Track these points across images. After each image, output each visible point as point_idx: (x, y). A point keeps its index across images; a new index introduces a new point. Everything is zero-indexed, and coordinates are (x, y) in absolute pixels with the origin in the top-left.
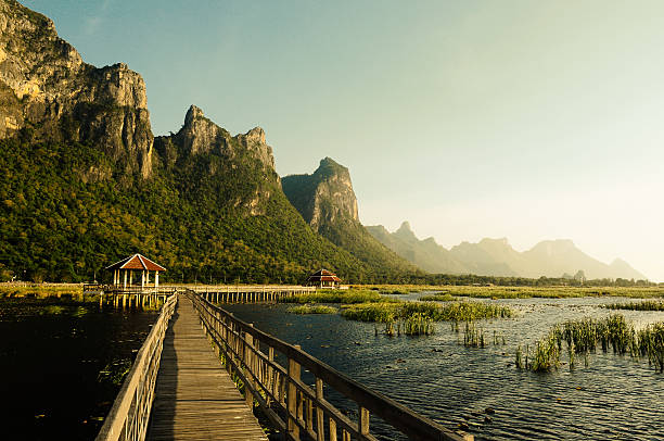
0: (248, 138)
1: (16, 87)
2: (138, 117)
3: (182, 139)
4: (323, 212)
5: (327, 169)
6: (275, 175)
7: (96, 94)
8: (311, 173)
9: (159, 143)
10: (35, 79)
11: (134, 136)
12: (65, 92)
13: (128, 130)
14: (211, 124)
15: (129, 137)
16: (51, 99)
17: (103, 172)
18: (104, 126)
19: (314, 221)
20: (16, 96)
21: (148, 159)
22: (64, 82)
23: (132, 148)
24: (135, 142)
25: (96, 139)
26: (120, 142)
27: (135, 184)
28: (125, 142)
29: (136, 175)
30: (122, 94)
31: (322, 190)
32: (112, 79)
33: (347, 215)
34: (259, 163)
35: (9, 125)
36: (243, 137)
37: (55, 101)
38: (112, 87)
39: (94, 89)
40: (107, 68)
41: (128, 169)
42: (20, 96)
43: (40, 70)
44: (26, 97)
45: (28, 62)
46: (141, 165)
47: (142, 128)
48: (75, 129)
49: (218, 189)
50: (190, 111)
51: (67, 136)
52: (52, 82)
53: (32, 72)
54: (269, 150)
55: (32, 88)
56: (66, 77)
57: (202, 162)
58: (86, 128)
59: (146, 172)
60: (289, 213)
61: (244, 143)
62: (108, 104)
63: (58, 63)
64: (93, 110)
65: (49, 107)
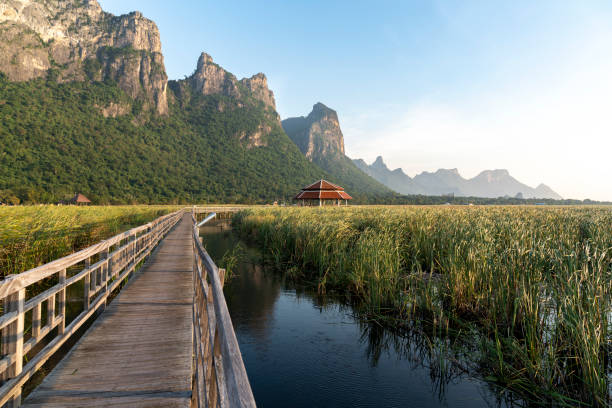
0: (252, 82)
1: (41, 31)
2: (153, 60)
3: (193, 81)
4: (316, 145)
5: (321, 112)
7: (116, 39)
8: (305, 116)
9: (174, 86)
10: (58, 25)
11: (150, 76)
12: (89, 38)
13: (145, 71)
14: (219, 68)
15: (146, 77)
16: (75, 44)
17: (118, 109)
18: (122, 68)
19: (309, 154)
20: (41, 40)
21: (163, 96)
22: (86, 28)
23: (148, 87)
24: (151, 81)
25: (117, 78)
26: (137, 82)
27: (152, 119)
28: (142, 81)
29: (153, 111)
30: (137, 39)
31: (315, 128)
32: (129, 27)
33: (335, 148)
34: (262, 104)
35: (36, 66)
36: (248, 81)
37: (78, 45)
38: (129, 33)
39: (113, 35)
40: (123, 16)
41: (146, 107)
42: (46, 40)
43: (62, 17)
44: (52, 41)
45: (51, 9)
46: (157, 102)
47: (158, 70)
48: (97, 69)
49: (226, 123)
50: (201, 58)
51: (90, 76)
52: (74, 28)
53: (56, 18)
54: (271, 93)
55: (56, 33)
56: (88, 23)
57: (213, 101)
58: (108, 70)
59: (162, 108)
60: (288, 145)
61: (249, 85)
62: (127, 49)
63: (80, 10)
64: (112, 53)
65: (73, 50)
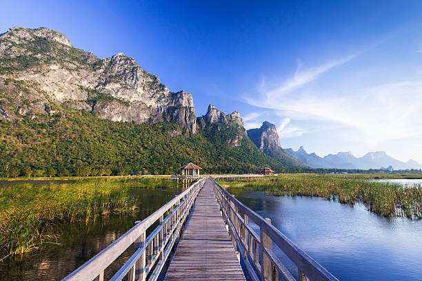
0: (233, 115)
1: (147, 103)
2: (190, 110)
3: (207, 118)
4: (265, 143)
5: (266, 126)
6: (244, 130)
7: (175, 103)
8: (259, 128)
9: (198, 120)
10: (153, 99)
11: (189, 118)
12: (164, 103)
13: (187, 116)
14: (218, 111)
15: (187, 118)
17: (179, 133)
18: (178, 115)
19: (262, 148)
20: (147, 106)
21: (195, 126)
22: (163, 100)
23: (188, 122)
24: (189, 120)
25: (176, 119)
26: (184, 120)
27: (190, 136)
28: (186, 120)
29: (191, 132)
30: (184, 102)
31: (264, 134)
32: (180, 97)
33: (276, 145)
34: (237, 125)
35: (145, 117)
36: (231, 115)
37: (160, 107)
38: (180, 99)
39: (174, 101)
40: (178, 93)
41: (188, 130)
43: (155, 96)
44: (151, 106)
45: (150, 93)
46: (192, 129)
47: (192, 115)
48: (168, 117)
49: (222, 137)
50: (210, 107)
51: (165, 119)
52: (159, 100)
53: (152, 97)
54: (241, 120)
55: (152, 103)
56: (164, 98)
57: (215, 126)
58: (172, 116)
59: (194, 131)
60: (251, 145)
61: (231, 117)
62: (179, 107)
63: (161, 93)
64: (174, 109)
65: (159, 109)
